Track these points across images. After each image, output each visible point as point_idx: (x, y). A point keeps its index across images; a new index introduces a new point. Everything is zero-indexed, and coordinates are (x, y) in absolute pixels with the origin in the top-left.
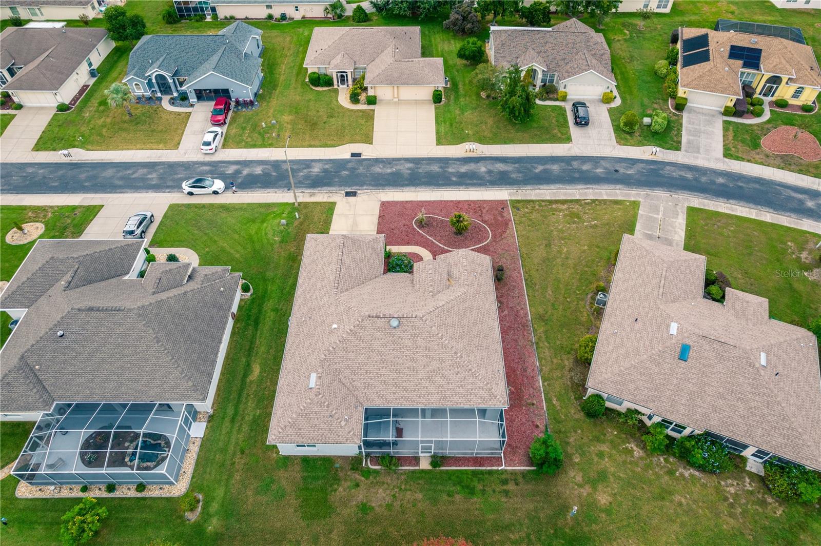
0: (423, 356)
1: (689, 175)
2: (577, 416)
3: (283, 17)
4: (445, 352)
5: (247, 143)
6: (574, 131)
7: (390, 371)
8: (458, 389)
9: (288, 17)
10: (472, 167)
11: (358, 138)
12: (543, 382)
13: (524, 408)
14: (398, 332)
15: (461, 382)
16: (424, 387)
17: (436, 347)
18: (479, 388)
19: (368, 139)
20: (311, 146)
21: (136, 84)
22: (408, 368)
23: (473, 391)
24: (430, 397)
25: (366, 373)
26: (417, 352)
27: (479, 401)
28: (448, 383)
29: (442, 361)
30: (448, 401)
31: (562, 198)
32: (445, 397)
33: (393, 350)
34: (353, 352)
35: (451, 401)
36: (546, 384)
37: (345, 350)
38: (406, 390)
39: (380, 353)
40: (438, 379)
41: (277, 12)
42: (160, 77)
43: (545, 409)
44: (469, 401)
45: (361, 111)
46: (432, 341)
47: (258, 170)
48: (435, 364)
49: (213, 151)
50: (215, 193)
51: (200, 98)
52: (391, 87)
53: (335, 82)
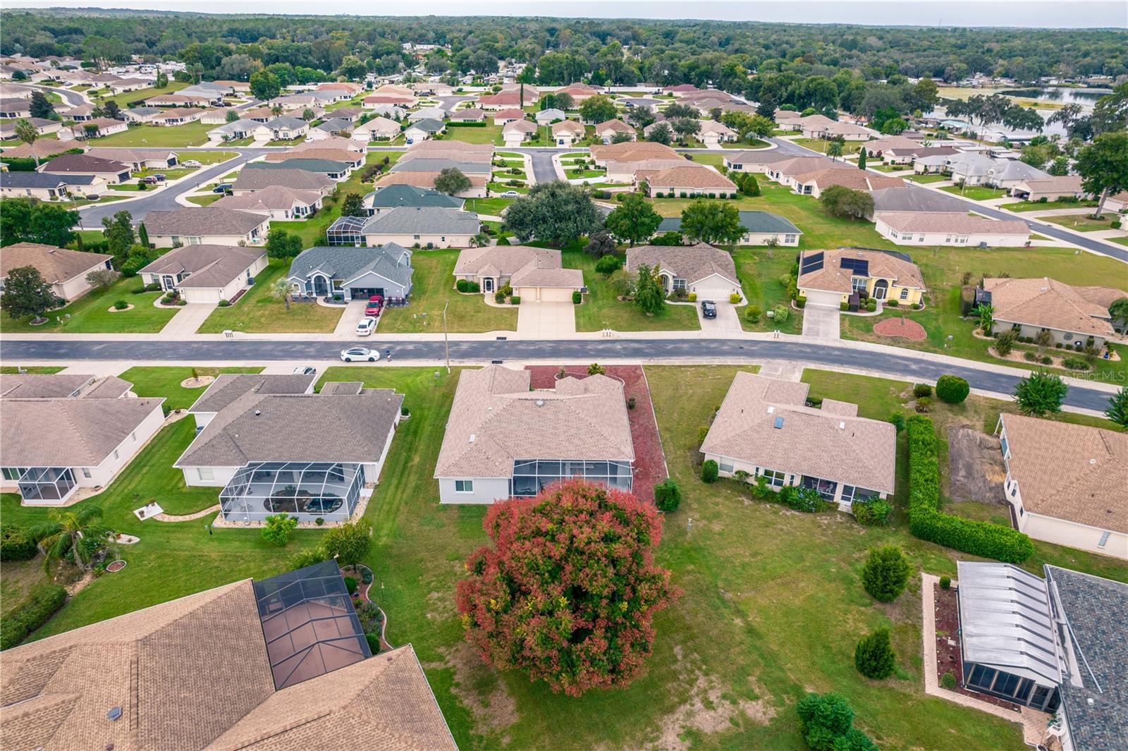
0: (563, 426)
1: (808, 350)
2: (696, 483)
3: (430, 246)
4: (582, 423)
5: (399, 329)
6: (703, 322)
7: (536, 436)
8: (592, 448)
9: (434, 246)
10: (609, 345)
11: (503, 326)
12: (667, 463)
14: (542, 409)
15: (595, 443)
16: (564, 447)
17: (574, 420)
19: (513, 328)
20: (459, 332)
21: (295, 285)
22: (551, 433)
23: (605, 449)
24: (569, 453)
25: (517, 437)
26: (558, 423)
27: (610, 456)
28: (584, 444)
29: (579, 429)
31: (690, 364)
32: (582, 453)
33: (539, 422)
34: (505, 423)
35: (587, 456)
36: (670, 464)
37: (499, 421)
38: (550, 448)
39: (527, 423)
40: (576, 441)
41: (423, 242)
42: (319, 278)
44: (603, 456)
45: (506, 308)
46: (571, 416)
47: (411, 347)
48: (573, 431)
49: (368, 333)
50: (371, 360)
51: (354, 297)
52: (534, 290)
53: (482, 288)
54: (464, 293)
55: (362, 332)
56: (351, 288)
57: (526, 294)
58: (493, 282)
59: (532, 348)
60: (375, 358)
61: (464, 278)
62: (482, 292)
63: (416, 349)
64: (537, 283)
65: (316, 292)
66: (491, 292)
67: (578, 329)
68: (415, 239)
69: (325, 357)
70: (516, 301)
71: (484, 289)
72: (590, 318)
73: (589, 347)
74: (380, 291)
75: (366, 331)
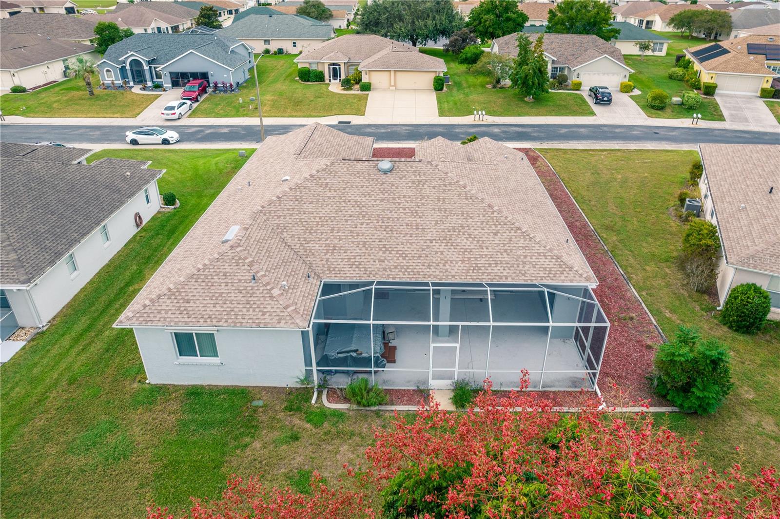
0: (434, 209)
3: (280, 52)
4: (473, 205)
5: (218, 114)
6: (596, 108)
7: (376, 229)
8: (500, 255)
9: (285, 52)
10: (483, 129)
11: (347, 111)
12: (638, 291)
14: (389, 179)
15: (505, 245)
16: (437, 252)
17: (456, 198)
18: (539, 254)
19: (361, 112)
20: (292, 117)
21: (108, 71)
22: (407, 224)
23: (528, 259)
24: (447, 267)
25: (332, 230)
26: (423, 204)
27: (542, 274)
28: (481, 247)
29: (468, 216)
30: (483, 274)
32: (477, 268)
33: (382, 201)
34: (311, 202)
35: (489, 274)
36: (644, 294)
37: (299, 200)
38: (403, 255)
39: (358, 204)
40: (463, 242)
42: (136, 63)
43: (654, 322)
44: (523, 275)
45: (353, 94)
46: (449, 190)
47: (226, 130)
48: (455, 221)
49: (176, 116)
50: (165, 142)
51: (175, 84)
52: (387, 74)
53: (327, 77)
54: (305, 81)
55: (168, 114)
56: (170, 73)
57: (376, 79)
58: (340, 68)
59: (383, 131)
60: (170, 140)
61: (307, 66)
62: (327, 81)
63: (230, 132)
64: (393, 68)
65: (134, 81)
66: (338, 81)
67: (442, 113)
68: (265, 44)
69: (110, 140)
70: (367, 87)
71: (330, 77)
72: (456, 104)
73: (457, 131)
74: (205, 76)
75: (174, 114)
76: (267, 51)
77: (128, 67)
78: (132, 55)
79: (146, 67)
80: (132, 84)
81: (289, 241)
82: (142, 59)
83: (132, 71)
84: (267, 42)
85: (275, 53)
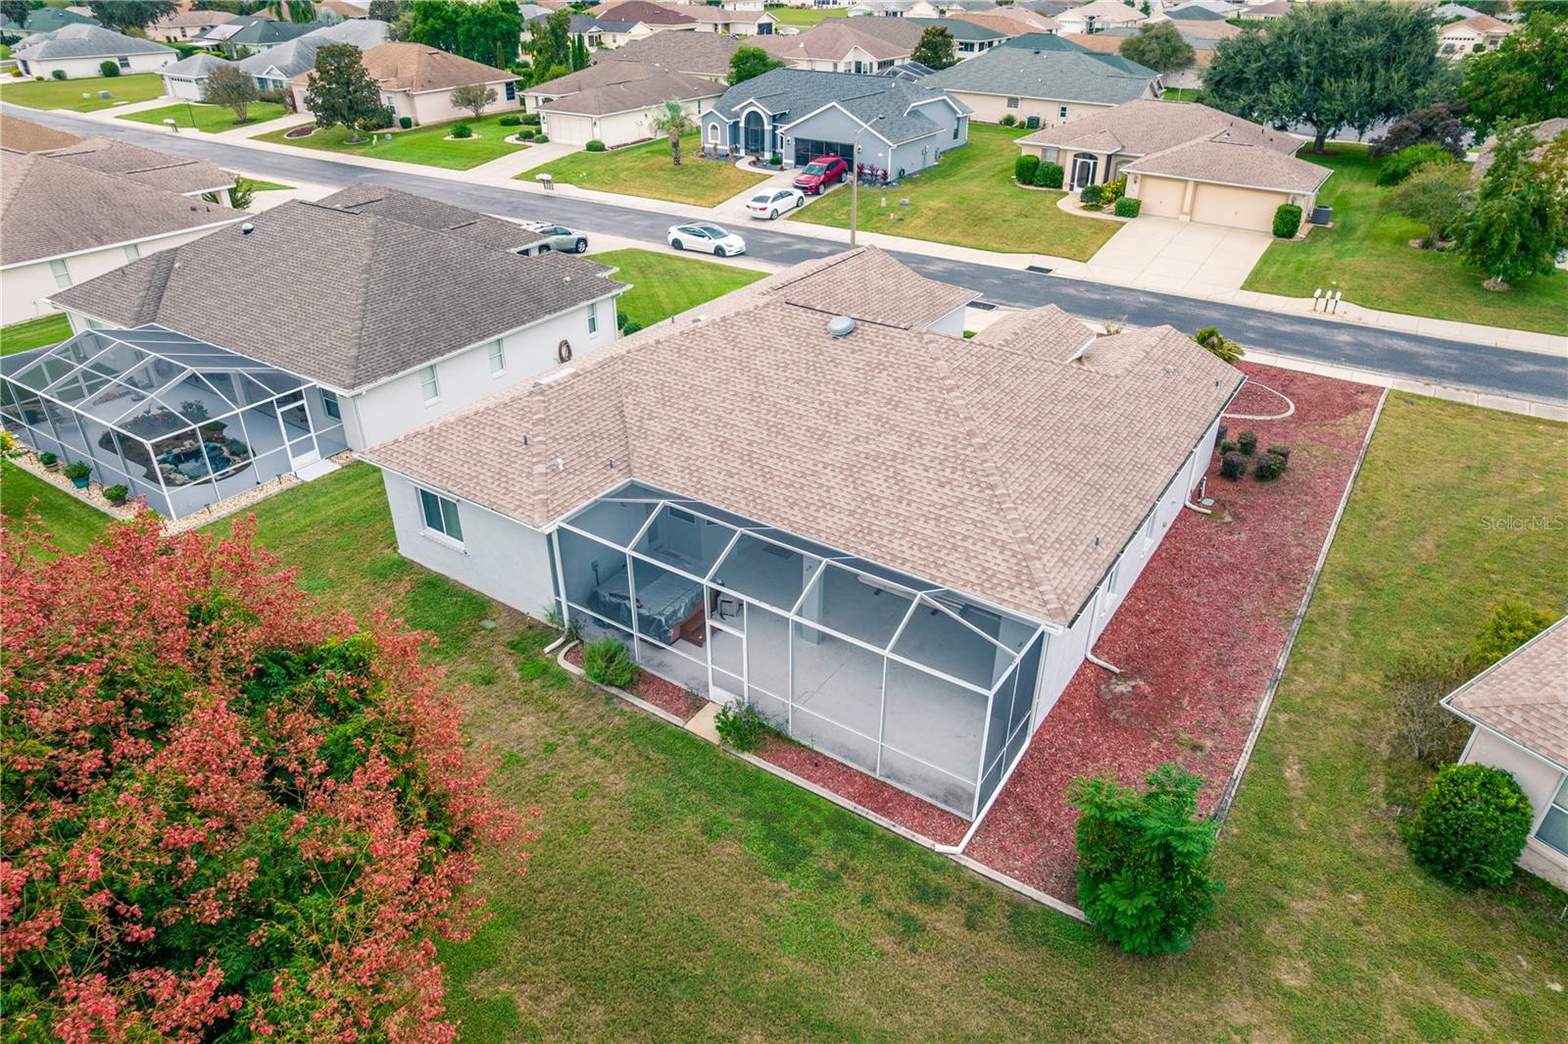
0: (869, 415)
2: (1372, 851)
3: (1033, 123)
4: (941, 425)
5: (835, 219)
7: (757, 424)
8: (921, 523)
9: (1041, 124)
11: (1061, 249)
12: (1274, 709)
13: (1155, 744)
14: (835, 348)
15: (944, 507)
16: (821, 485)
17: (920, 406)
18: (994, 541)
19: (1085, 255)
20: (952, 243)
21: (714, 127)
22: (808, 429)
23: (968, 544)
24: (821, 514)
25: (695, 409)
26: (858, 403)
27: (972, 577)
28: (900, 500)
29: (917, 440)
30: (869, 543)
32: (867, 530)
33: (797, 382)
35: (879, 547)
36: (1283, 717)
38: (766, 475)
39: (758, 379)
40: (877, 482)
41: (1023, 113)
42: (754, 118)
43: (1237, 772)
44: (938, 567)
46: (919, 389)
48: (889, 443)
49: (767, 214)
50: (719, 252)
51: (801, 160)
52: (1180, 186)
53: (1067, 179)
54: (1024, 183)
55: (755, 209)
56: (796, 139)
57: (1156, 196)
58: (1095, 164)
59: (1096, 296)
60: (727, 249)
61: (1038, 154)
62: (1065, 188)
64: (1199, 178)
65: (746, 148)
66: (1084, 189)
67: (1252, 285)
68: (1009, 106)
70: (1130, 210)
71: (1073, 180)
73: (1251, 322)
74: (847, 151)
75: (764, 209)
76: (1009, 121)
77: (742, 124)
78: (751, 104)
79: (768, 127)
80: (742, 152)
81: (628, 410)
82: (765, 112)
83: (746, 129)
84: (1013, 102)
85: (1022, 126)
